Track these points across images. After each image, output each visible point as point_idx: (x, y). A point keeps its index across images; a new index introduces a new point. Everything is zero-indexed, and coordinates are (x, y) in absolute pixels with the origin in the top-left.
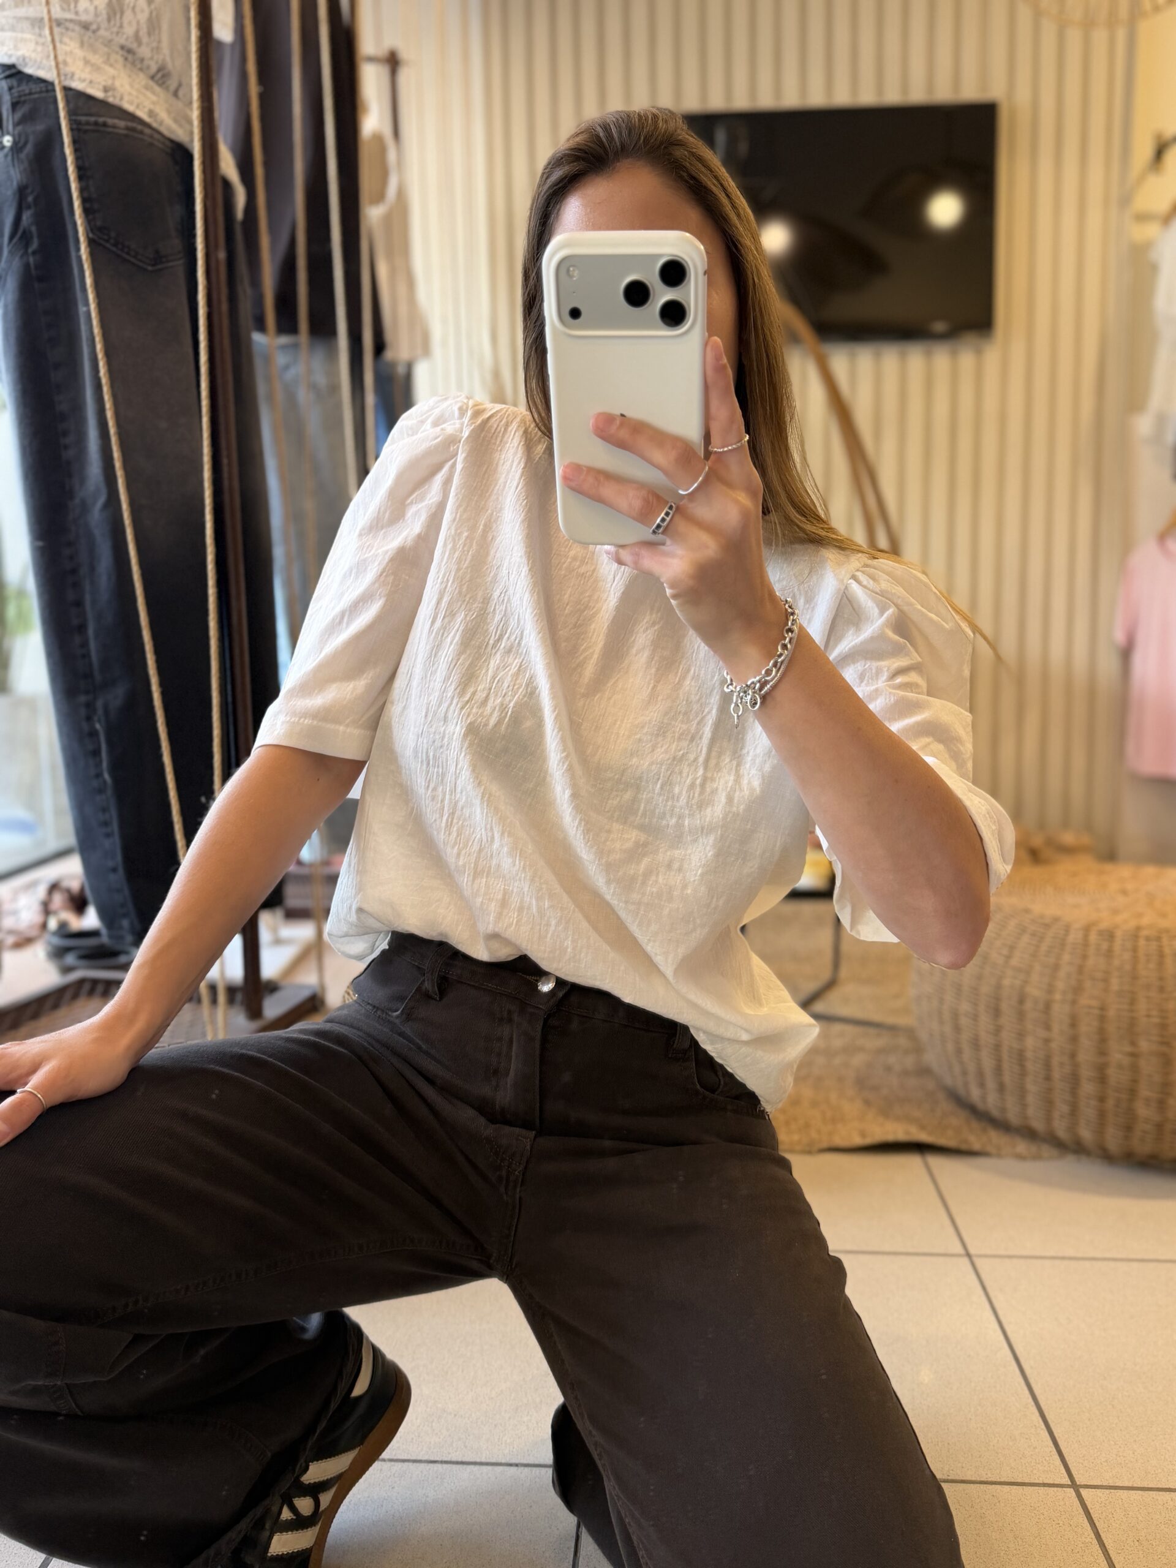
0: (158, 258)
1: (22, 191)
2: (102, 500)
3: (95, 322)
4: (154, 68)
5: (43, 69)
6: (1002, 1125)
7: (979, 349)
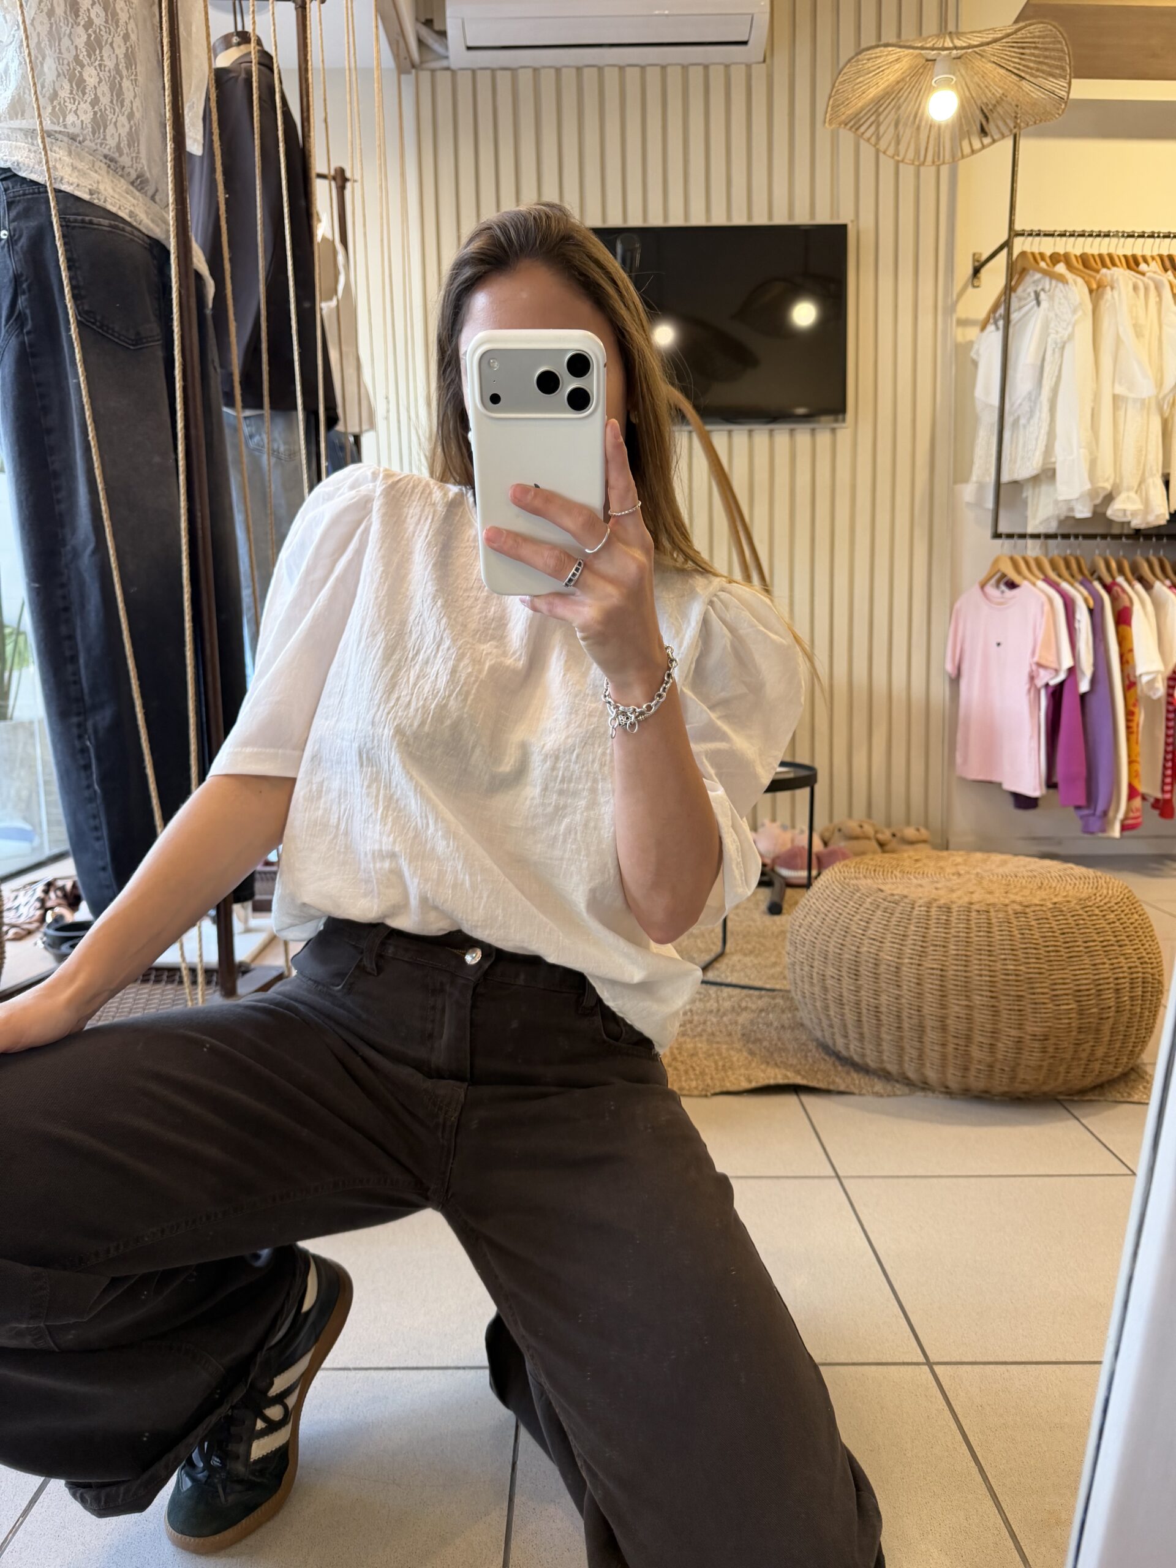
0: (138, 340)
1: (17, 279)
2: (91, 546)
3: (84, 392)
4: (134, 175)
5: (35, 173)
6: (862, 1069)
7: (833, 430)
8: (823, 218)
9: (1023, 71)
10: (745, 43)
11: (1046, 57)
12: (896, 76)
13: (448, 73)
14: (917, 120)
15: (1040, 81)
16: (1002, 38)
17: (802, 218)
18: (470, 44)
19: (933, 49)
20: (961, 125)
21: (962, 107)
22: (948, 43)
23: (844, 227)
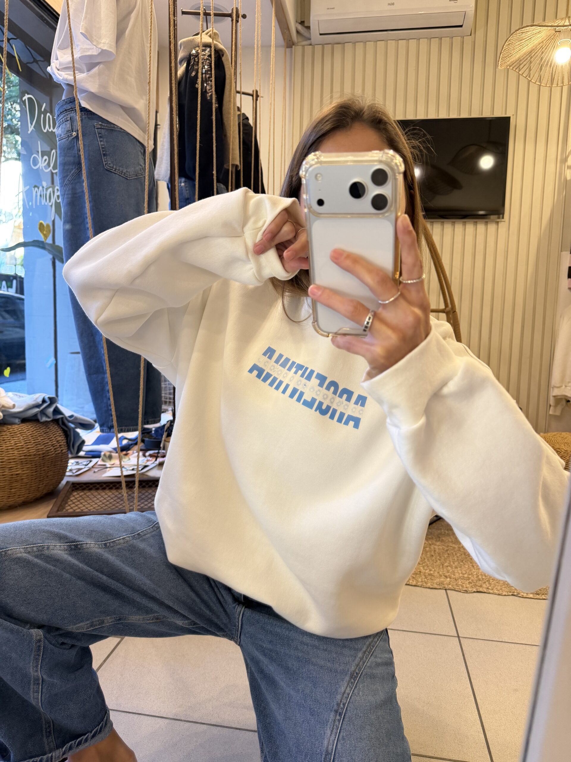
7: (497, 223)
8: (498, 113)
10: (461, 26)
12: (538, 40)
13: (310, 47)
14: (550, 63)
17: (487, 114)
18: (321, 33)
19: (558, 26)
22: (567, 23)
23: (509, 118)
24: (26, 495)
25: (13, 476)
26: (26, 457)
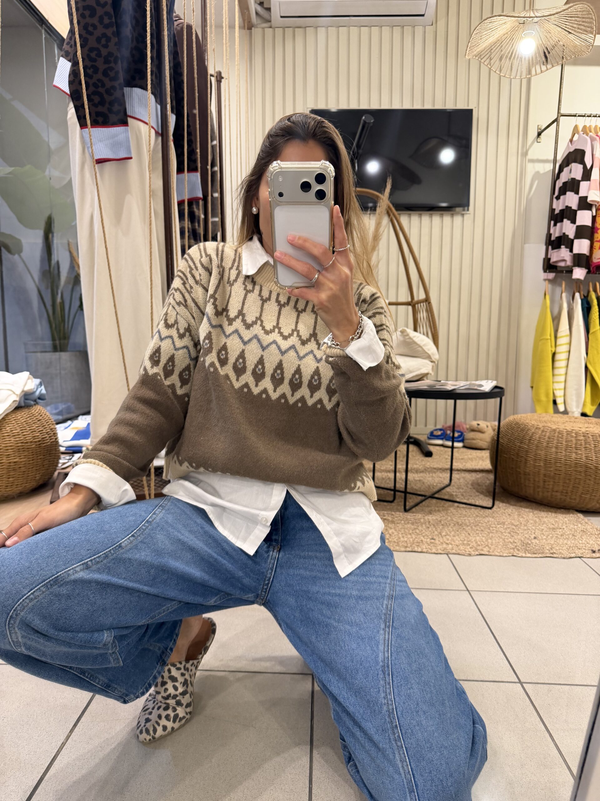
7: (463, 215)
8: (461, 105)
9: (570, 29)
10: (423, 15)
11: (583, 22)
12: (503, 31)
13: (271, 29)
14: (513, 55)
15: (580, 35)
16: (561, 12)
17: (450, 106)
18: (283, 15)
19: (524, 17)
20: (536, 58)
21: (538, 48)
22: (532, 15)
23: (470, 111)
24: (24, 485)
25: (12, 464)
26: (23, 444)
